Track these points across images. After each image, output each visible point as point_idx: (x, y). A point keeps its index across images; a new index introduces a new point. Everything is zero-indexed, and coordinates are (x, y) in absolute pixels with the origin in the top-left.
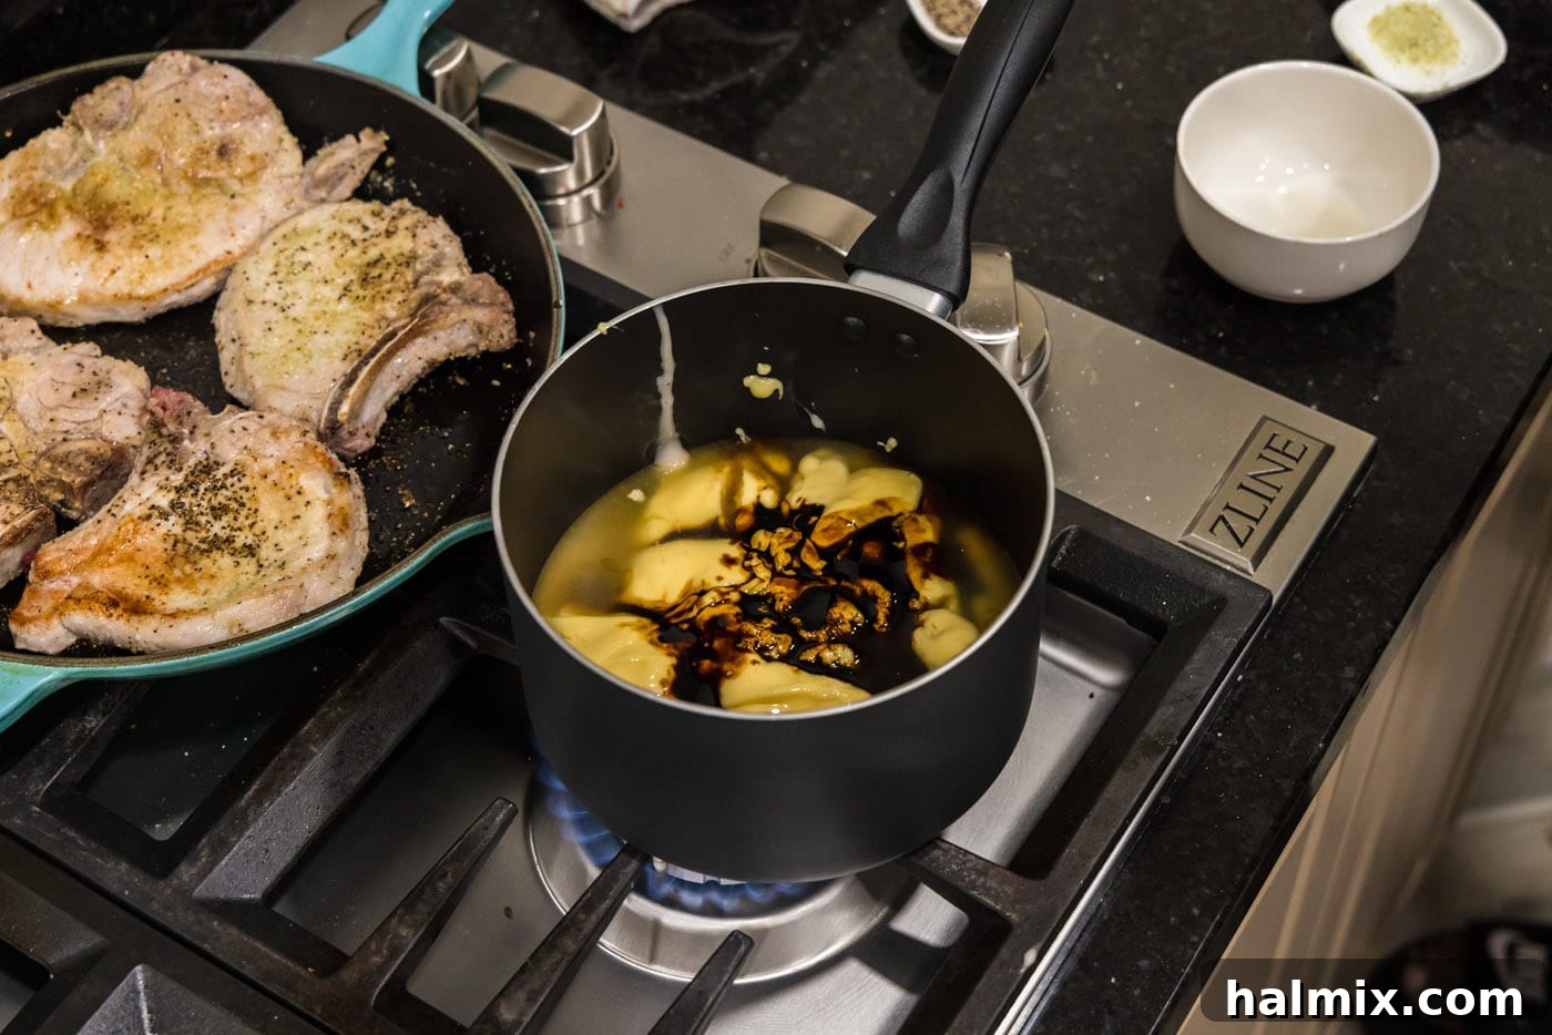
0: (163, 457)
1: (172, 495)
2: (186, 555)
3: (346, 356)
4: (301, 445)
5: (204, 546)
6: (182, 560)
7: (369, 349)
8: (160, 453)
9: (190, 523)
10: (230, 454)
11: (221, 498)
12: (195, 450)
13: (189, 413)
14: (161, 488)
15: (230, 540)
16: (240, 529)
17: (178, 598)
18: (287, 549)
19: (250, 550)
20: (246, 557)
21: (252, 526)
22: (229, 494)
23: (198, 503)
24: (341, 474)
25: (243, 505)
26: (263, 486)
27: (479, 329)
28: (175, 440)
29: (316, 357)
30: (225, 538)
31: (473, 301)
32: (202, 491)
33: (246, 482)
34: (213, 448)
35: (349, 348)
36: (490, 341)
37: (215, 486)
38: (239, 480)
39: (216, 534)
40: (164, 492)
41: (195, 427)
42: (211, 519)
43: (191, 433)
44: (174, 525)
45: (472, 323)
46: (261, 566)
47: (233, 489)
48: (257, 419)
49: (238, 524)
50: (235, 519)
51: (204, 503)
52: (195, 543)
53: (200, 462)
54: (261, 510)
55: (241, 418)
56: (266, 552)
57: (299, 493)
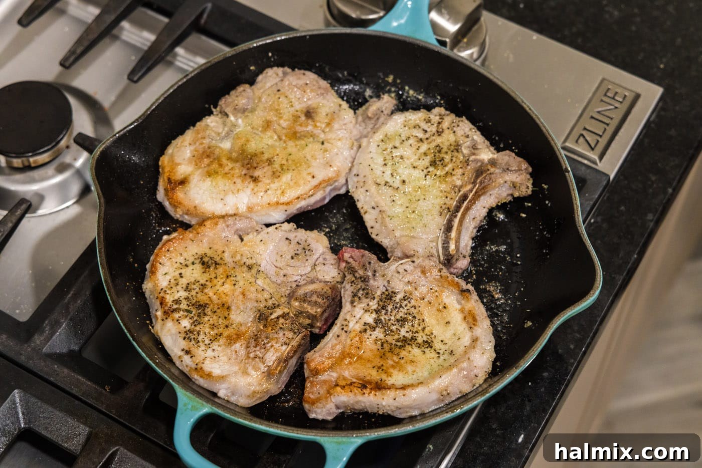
0: (361, 292)
1: (374, 315)
2: (391, 350)
3: (441, 213)
4: (438, 277)
5: (399, 344)
6: (390, 354)
7: (453, 207)
8: (359, 289)
9: (388, 331)
10: (400, 287)
11: (401, 314)
12: (378, 285)
13: (370, 263)
14: (366, 311)
15: (413, 339)
16: (417, 332)
17: (397, 378)
18: (450, 343)
19: (428, 344)
20: (427, 348)
21: (424, 329)
22: (405, 311)
23: (389, 317)
24: (464, 291)
25: (414, 317)
26: (422, 304)
27: (514, 186)
28: (365, 280)
29: (425, 216)
30: (410, 338)
31: (507, 170)
32: (390, 310)
33: (413, 302)
34: (389, 283)
35: (441, 207)
36: (521, 191)
37: (396, 307)
38: (409, 302)
39: (404, 336)
40: (369, 314)
41: (375, 271)
42: (399, 327)
43: (374, 275)
44: (379, 333)
45: (509, 183)
46: (439, 353)
47: (408, 307)
48: (410, 263)
49: (415, 330)
50: (413, 326)
51: (392, 318)
52: (394, 342)
53: (383, 293)
54: (427, 320)
55: (402, 264)
56: (437, 345)
57: (445, 307)
